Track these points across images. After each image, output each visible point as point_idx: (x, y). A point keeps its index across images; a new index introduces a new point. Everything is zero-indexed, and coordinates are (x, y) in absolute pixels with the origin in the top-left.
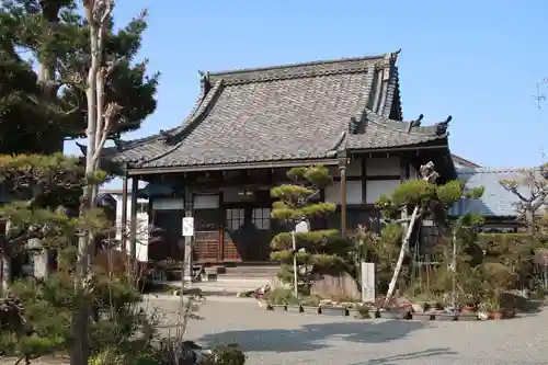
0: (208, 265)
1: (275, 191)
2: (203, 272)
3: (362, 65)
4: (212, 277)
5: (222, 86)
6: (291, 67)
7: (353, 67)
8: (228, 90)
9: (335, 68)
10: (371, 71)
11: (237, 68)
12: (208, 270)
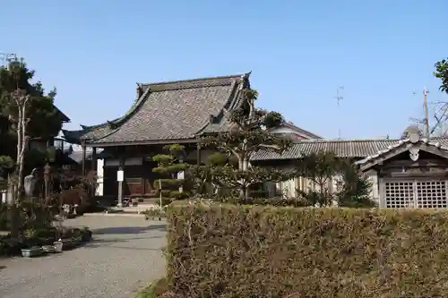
0: (134, 197)
1: (155, 158)
2: (131, 201)
3: (229, 81)
4: (135, 204)
5: (150, 92)
6: (190, 81)
7: (224, 81)
8: (152, 95)
9: (214, 82)
10: (233, 84)
11: (159, 82)
12: (133, 200)
